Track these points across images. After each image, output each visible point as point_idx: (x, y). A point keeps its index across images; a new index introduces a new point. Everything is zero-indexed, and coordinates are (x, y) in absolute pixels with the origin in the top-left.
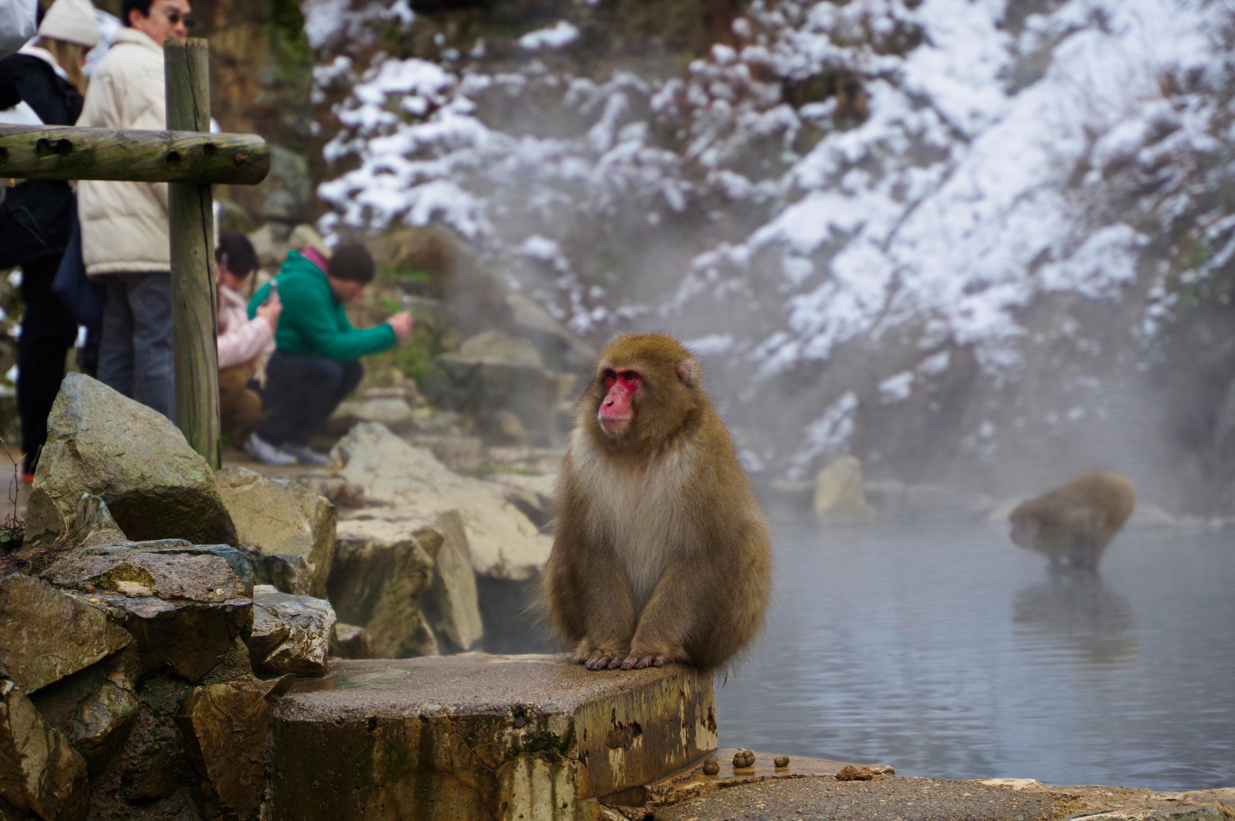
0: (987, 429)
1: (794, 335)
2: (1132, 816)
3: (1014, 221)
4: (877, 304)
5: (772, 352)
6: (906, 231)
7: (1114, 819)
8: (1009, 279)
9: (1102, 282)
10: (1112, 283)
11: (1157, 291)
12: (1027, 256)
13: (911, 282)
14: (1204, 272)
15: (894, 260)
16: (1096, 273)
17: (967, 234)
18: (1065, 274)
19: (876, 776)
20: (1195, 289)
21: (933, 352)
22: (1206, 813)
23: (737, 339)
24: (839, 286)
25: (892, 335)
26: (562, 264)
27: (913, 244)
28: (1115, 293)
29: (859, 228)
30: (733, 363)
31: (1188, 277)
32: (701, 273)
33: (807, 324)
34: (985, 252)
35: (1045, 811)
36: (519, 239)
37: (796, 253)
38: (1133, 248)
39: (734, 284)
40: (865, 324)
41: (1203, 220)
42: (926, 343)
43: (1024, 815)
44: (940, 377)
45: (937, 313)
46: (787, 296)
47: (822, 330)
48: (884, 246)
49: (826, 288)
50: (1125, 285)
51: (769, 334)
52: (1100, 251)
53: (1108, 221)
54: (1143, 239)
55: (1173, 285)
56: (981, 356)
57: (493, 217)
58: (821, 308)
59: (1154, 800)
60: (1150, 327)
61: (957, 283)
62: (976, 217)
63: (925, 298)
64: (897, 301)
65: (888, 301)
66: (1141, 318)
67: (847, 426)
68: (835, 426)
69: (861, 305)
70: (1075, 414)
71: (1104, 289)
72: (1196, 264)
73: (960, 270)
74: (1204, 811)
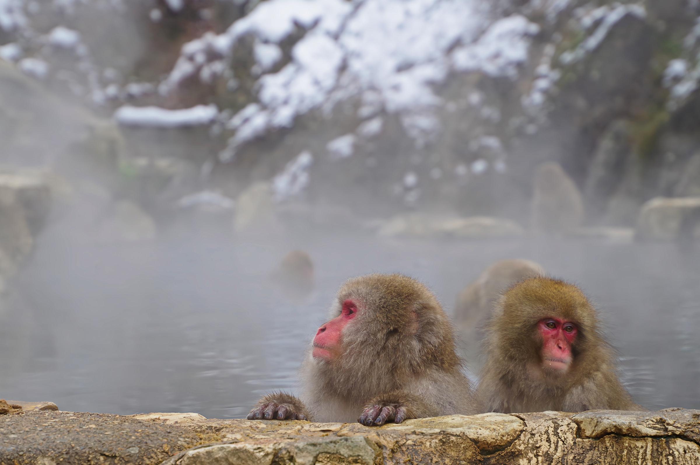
0: (411, 179)
1: (264, 107)
2: (259, 446)
3: (436, 15)
4: (328, 82)
5: (246, 120)
6: (354, 25)
7: (237, 450)
8: (430, 60)
9: (501, 61)
10: (510, 63)
11: (543, 68)
12: (445, 42)
13: (356, 65)
14: (580, 53)
15: (342, 46)
16: (497, 55)
17: (401, 27)
18: (474, 57)
19: (13, 410)
20: (572, 67)
21: (370, 118)
22: (349, 443)
23: (220, 109)
24: (300, 68)
25: (339, 106)
26: (82, 50)
27: (358, 35)
28: (512, 72)
29: (316, 23)
30: (216, 130)
31: (568, 57)
32: (191, 58)
33: (274, 98)
34: (413, 40)
35: (168, 443)
36: (48, 29)
37: (266, 42)
38: (526, 35)
39: (218, 67)
40: (319, 98)
41: (580, 12)
42: (365, 111)
43: (140, 447)
44: (375, 138)
45: (373, 88)
46: (257, 77)
47: (286, 102)
48: (336, 37)
49: (289, 70)
50: (519, 65)
51: (242, 106)
52: (501, 37)
53: (507, 14)
54: (534, 28)
55: (555, 64)
56: (407, 121)
57: (26, 12)
58: (286, 85)
59: (306, 431)
60: (537, 98)
61: (390, 64)
62: (408, 14)
63: (365, 77)
64: (345, 79)
65: (338, 80)
66: (529, 90)
67: (303, 179)
68: (294, 178)
69: (316, 82)
70: (479, 166)
71: (502, 69)
72: (573, 48)
73: (394, 54)
74: (346, 440)
